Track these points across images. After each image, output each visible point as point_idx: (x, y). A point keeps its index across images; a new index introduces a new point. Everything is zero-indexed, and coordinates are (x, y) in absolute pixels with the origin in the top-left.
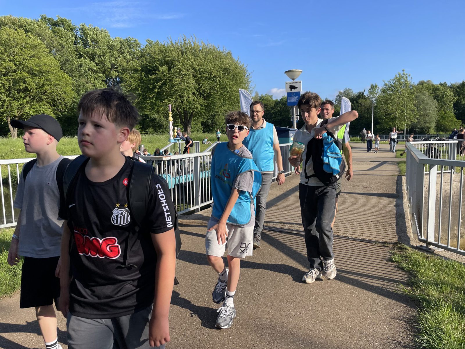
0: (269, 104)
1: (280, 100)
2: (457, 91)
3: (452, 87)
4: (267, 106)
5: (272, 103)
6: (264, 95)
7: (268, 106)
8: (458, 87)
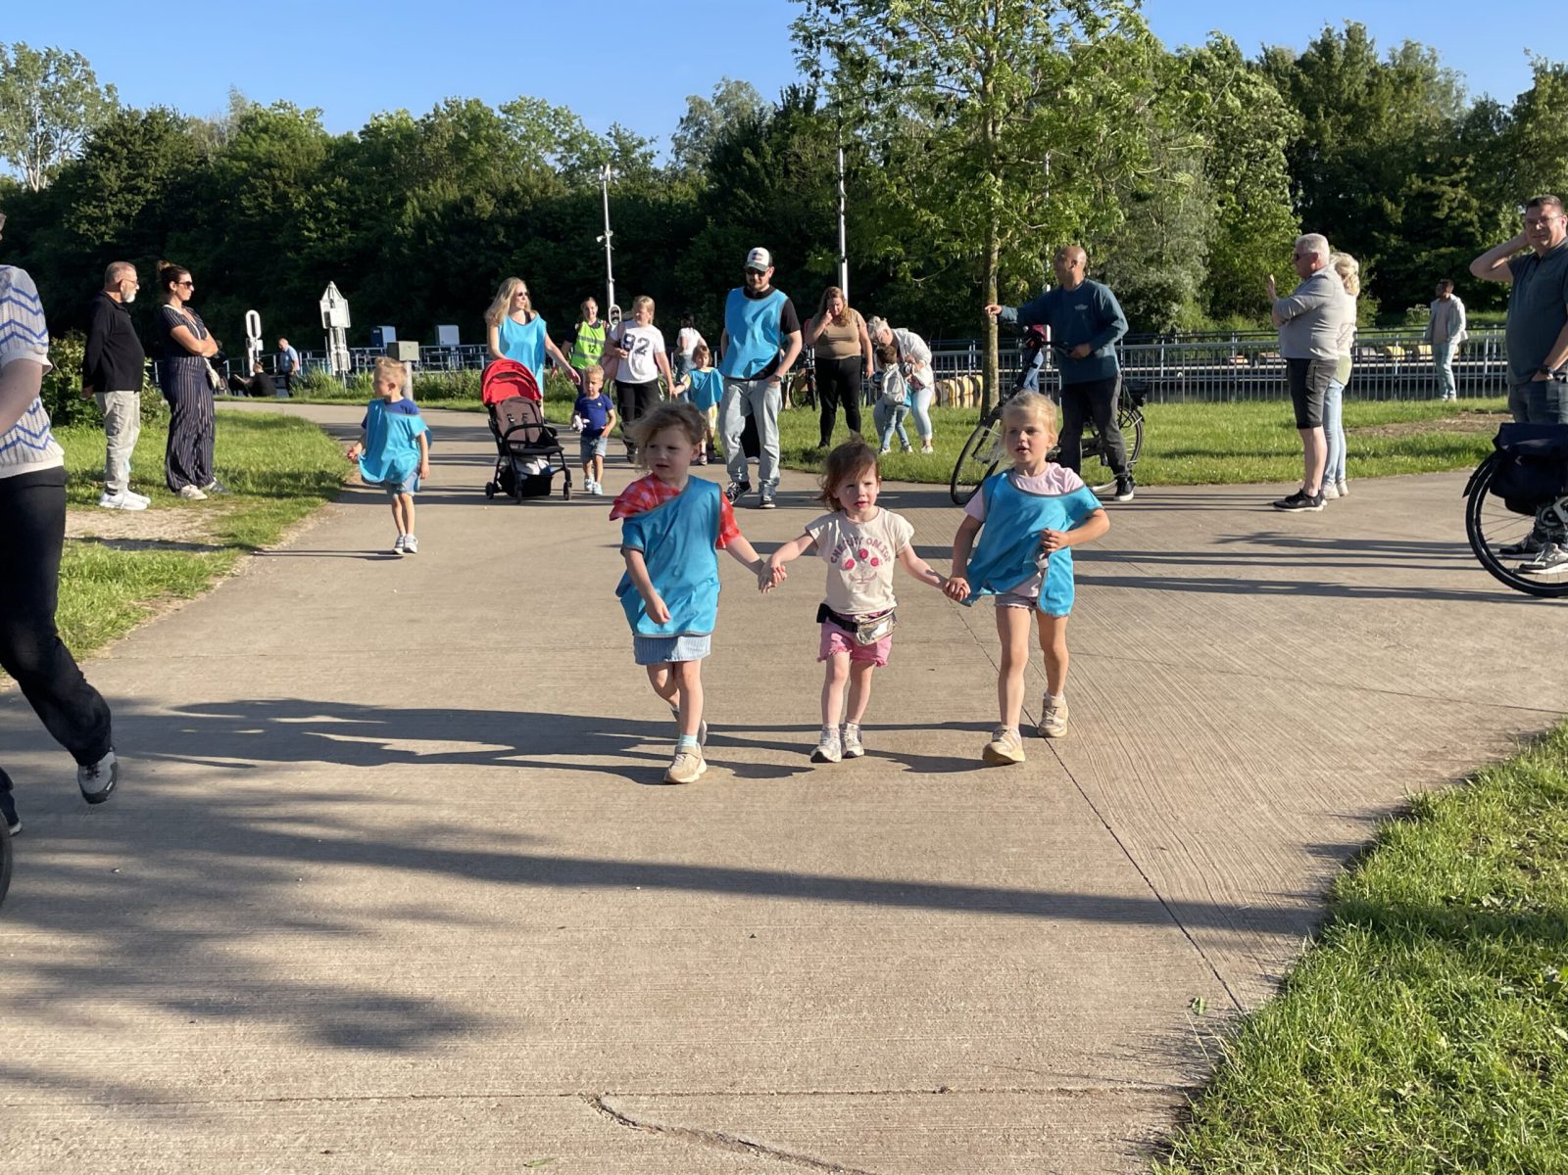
0: (287, 161)
1: (361, 133)
2: (1297, 86)
3: (1271, 65)
4: (276, 173)
5: (309, 154)
6: (265, 106)
7: (280, 167)
8: (1304, 63)
